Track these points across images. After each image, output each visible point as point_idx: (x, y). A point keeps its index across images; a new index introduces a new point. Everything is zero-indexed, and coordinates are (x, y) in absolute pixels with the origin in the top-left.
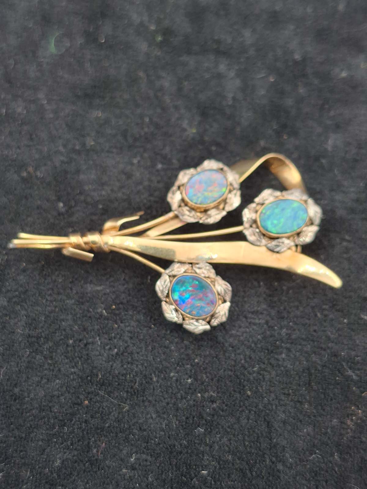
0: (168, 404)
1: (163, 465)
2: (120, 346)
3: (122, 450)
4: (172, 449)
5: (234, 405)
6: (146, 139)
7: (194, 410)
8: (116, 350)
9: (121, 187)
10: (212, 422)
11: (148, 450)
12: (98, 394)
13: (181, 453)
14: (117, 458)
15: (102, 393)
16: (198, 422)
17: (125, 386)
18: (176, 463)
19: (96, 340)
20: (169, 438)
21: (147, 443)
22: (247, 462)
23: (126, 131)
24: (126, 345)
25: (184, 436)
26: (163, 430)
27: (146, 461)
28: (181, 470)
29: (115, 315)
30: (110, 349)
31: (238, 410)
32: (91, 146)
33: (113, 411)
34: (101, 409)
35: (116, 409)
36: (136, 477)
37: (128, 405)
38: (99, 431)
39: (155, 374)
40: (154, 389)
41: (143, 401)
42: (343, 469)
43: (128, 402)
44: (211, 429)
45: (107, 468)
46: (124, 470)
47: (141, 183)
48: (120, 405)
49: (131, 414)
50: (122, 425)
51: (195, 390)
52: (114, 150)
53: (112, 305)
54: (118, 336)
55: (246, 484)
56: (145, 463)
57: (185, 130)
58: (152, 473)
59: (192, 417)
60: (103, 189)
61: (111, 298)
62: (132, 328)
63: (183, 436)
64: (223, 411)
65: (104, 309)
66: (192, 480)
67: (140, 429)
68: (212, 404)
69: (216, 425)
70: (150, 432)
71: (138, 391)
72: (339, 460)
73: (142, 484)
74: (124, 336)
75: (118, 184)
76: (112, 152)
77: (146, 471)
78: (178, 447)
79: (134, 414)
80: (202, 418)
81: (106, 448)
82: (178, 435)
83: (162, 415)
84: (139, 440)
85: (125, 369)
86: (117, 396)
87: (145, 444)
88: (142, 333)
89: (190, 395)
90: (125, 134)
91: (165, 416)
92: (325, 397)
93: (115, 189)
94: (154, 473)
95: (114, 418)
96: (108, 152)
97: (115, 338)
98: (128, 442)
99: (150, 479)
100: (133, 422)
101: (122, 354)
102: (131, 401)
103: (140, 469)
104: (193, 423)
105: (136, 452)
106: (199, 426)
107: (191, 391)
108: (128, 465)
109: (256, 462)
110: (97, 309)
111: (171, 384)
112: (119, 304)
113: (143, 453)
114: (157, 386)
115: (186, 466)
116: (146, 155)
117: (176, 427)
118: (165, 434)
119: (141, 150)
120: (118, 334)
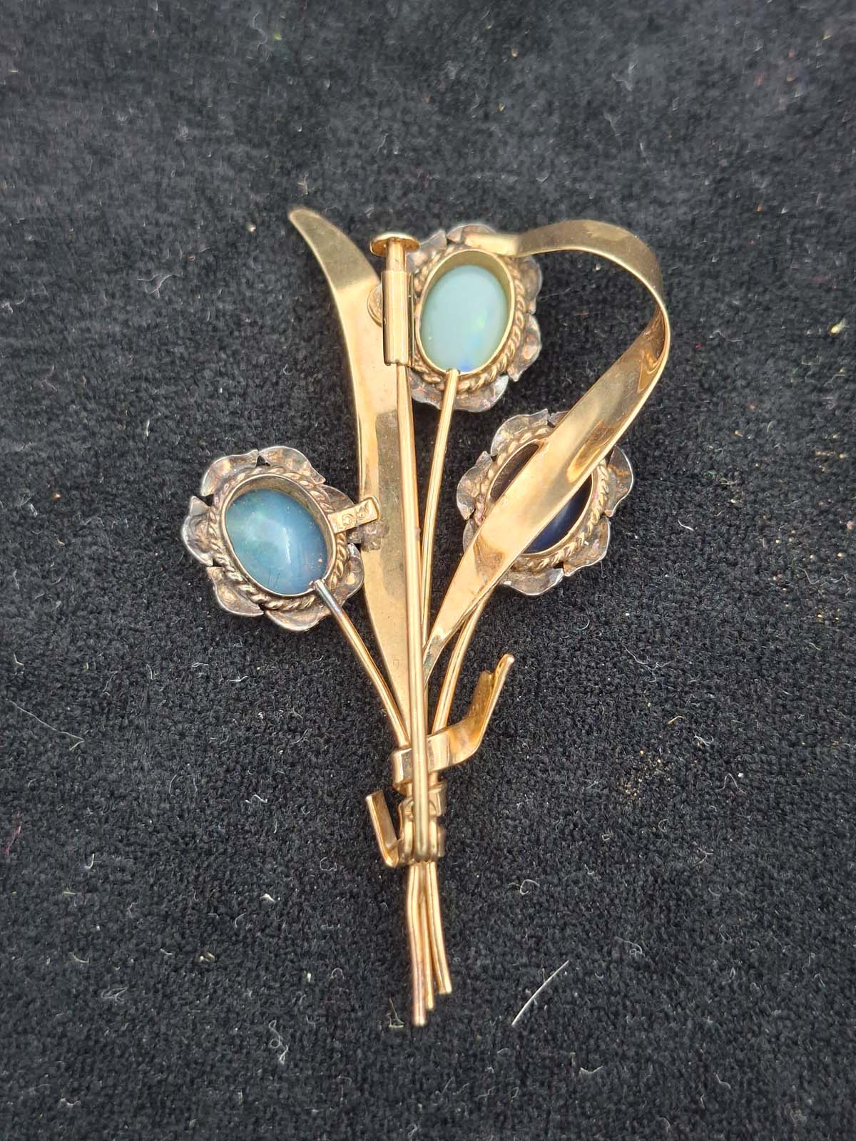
0: (182, 735)
1: (163, 881)
2: (69, 593)
3: (63, 845)
4: (187, 844)
5: (346, 743)
6: (153, 58)
7: (245, 752)
8: (59, 603)
9: (85, 187)
10: (290, 781)
11: (129, 845)
12: (11, 709)
13: (209, 853)
14: (50, 864)
15: (20, 707)
16: (254, 781)
17: (78, 691)
18: (197, 877)
19: (9, 577)
20: (181, 816)
21: (128, 829)
22: (369, 880)
23: (102, 36)
24: (84, 591)
25: (220, 814)
26: (168, 799)
27: (123, 870)
28: (208, 895)
29: (60, 515)
30: (45, 599)
31: (355, 753)
32: (10, 78)
33: (46, 752)
34: (16, 745)
35: (53, 747)
36: (96, 909)
37: (84, 736)
38: (10, 798)
39: (153, 665)
40: (149, 700)
41: (121, 728)
42: (607, 901)
43: (84, 729)
44: (285, 798)
45: (24, 886)
46: (68, 893)
47: (134, 177)
48: (63, 737)
49: (90, 760)
50: (68, 786)
51: (251, 704)
52: (69, 90)
53: (51, 491)
54: (66, 569)
55: (364, 931)
56: (119, 875)
57: (254, 35)
58: (135, 900)
59: (238, 767)
60: (38, 192)
61: (52, 474)
62: (101, 550)
63: (216, 814)
64: (317, 753)
65: (32, 501)
66: (233, 918)
67: (112, 794)
68: (294, 737)
69: (299, 789)
70: (135, 803)
71: (109, 704)
72: (597, 878)
73: (110, 925)
74: (79, 571)
75: (75, 180)
76: (63, 95)
77: (120, 894)
78: (201, 840)
79: (97, 759)
80: (266, 770)
81: (24, 838)
82: (203, 810)
83: (166, 763)
84: (107, 821)
85: (80, 649)
86: (58, 716)
87: (124, 832)
88: (125, 562)
89: (238, 715)
90: (97, 47)
91: (174, 765)
92: (575, 725)
93: (69, 191)
94: (140, 901)
95: (47, 768)
96: (55, 94)
97: (58, 573)
98: (80, 826)
99: (129, 914)
100: (94, 778)
101: (74, 613)
102: (91, 727)
103: (105, 890)
104: (242, 783)
105: (100, 850)
106: (255, 791)
107: (240, 705)
108: (78, 879)
109: (391, 880)
110: (14, 499)
111: (192, 689)
112: (71, 488)
113: (117, 851)
114: (156, 693)
115: (221, 886)
116: (150, 102)
117: (199, 793)
118: (172, 809)
119: (139, 89)
120: (65, 563)
